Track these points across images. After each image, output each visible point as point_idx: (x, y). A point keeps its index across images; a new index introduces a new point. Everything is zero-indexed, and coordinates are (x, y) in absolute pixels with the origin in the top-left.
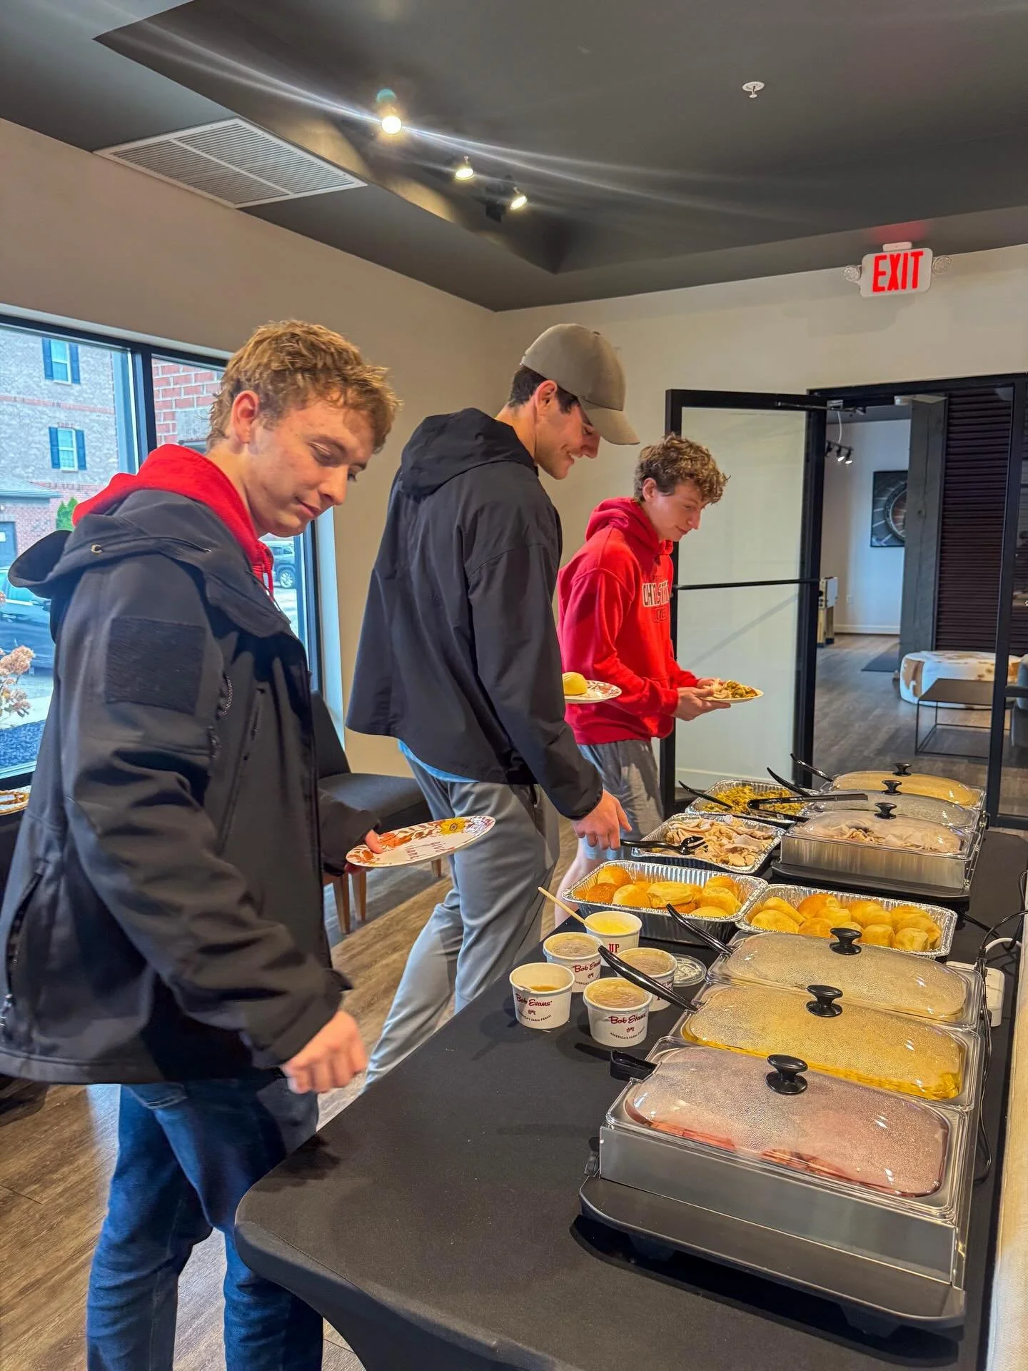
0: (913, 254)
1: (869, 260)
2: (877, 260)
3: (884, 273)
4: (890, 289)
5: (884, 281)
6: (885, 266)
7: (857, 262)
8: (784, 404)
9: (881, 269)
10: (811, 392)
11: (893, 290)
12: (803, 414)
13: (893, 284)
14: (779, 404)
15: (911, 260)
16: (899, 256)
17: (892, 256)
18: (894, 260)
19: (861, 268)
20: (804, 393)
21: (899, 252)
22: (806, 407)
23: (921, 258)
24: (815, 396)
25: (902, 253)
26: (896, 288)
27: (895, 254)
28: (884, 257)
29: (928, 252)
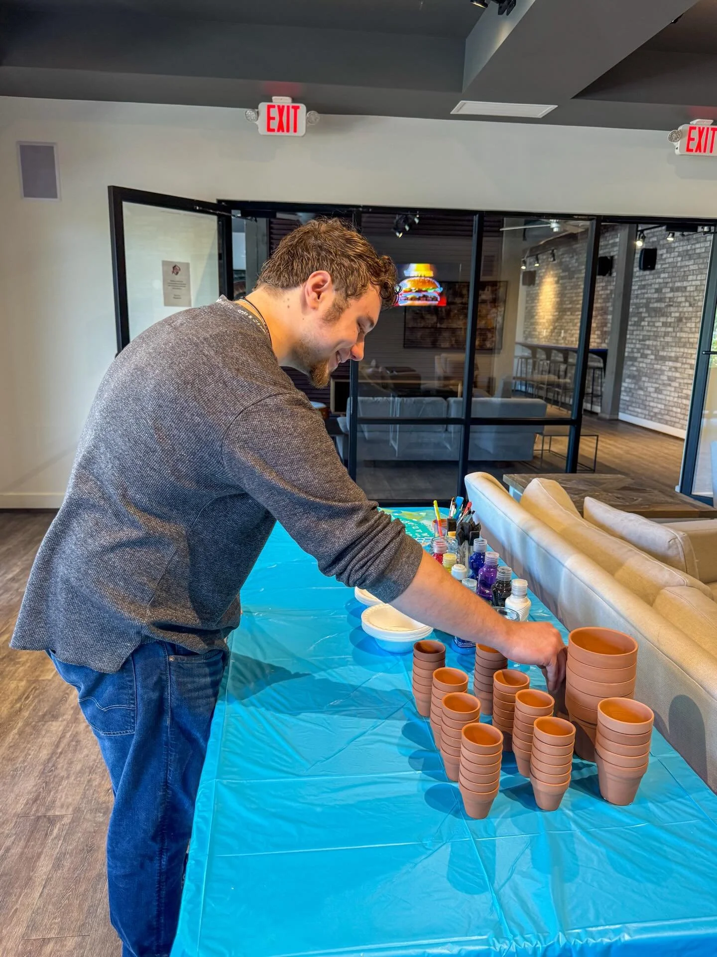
0: (293, 107)
1: (263, 107)
2: (269, 107)
3: (274, 118)
4: (278, 131)
5: (274, 124)
6: (274, 113)
7: (254, 106)
8: (201, 208)
9: (272, 115)
10: (220, 201)
11: (281, 132)
12: (215, 218)
13: (281, 128)
14: (198, 208)
15: (292, 111)
16: (283, 107)
17: (279, 106)
18: (281, 110)
19: (258, 112)
20: (215, 202)
21: (284, 104)
22: (218, 212)
23: (298, 111)
24: (223, 205)
25: (286, 105)
26: (283, 131)
27: (281, 105)
28: (274, 107)
29: (303, 108)
